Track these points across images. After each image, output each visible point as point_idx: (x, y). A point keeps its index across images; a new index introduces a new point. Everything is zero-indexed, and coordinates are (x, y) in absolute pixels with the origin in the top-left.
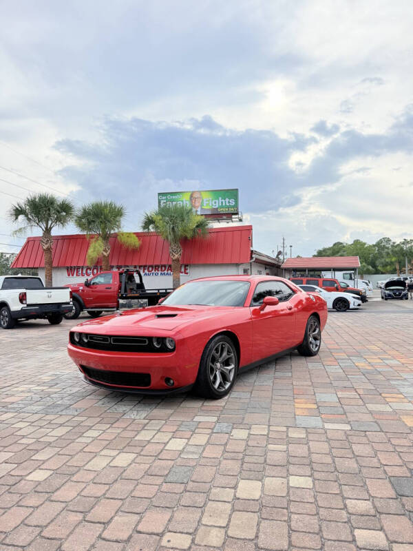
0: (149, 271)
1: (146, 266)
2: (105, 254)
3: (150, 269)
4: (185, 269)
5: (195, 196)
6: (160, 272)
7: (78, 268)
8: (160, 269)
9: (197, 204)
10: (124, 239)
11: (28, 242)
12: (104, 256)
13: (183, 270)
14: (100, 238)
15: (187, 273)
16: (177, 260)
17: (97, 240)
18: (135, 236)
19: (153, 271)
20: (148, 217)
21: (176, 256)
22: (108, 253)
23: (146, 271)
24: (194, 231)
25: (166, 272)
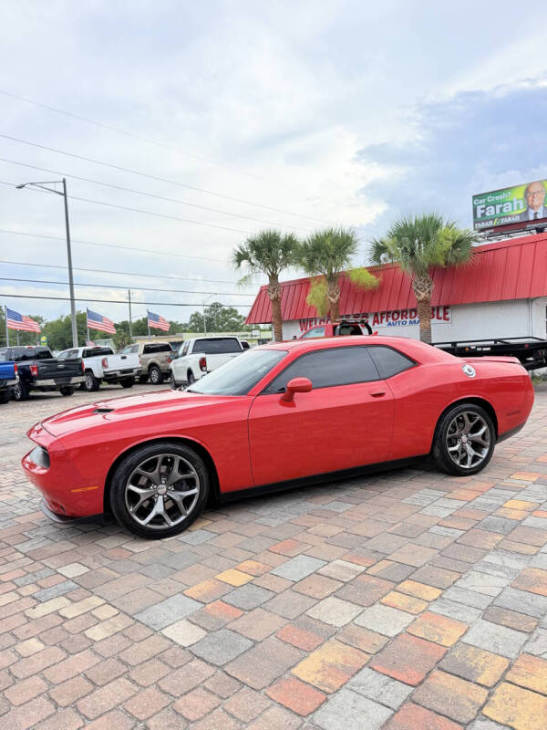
0: (393, 319)
1: (388, 313)
2: (332, 300)
3: (396, 316)
4: (445, 313)
5: (533, 189)
6: (408, 320)
7: (311, 320)
8: (408, 315)
9: (536, 203)
10: (354, 278)
11: (261, 292)
12: (332, 303)
13: (441, 314)
14: (323, 280)
15: (448, 320)
16: (425, 301)
17: (319, 282)
18: (366, 271)
19: (400, 319)
20: (377, 244)
21: (423, 295)
22: (337, 298)
23: (390, 320)
24: (446, 254)
25: (417, 319)
